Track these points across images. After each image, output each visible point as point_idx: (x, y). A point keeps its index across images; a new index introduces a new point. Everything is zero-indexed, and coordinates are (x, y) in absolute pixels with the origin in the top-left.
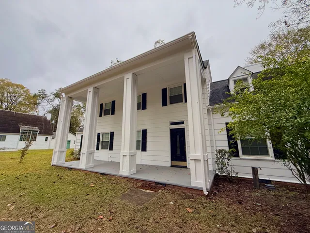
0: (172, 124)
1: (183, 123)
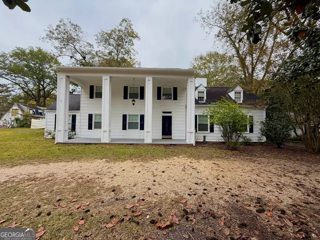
0: (163, 113)
1: (171, 113)
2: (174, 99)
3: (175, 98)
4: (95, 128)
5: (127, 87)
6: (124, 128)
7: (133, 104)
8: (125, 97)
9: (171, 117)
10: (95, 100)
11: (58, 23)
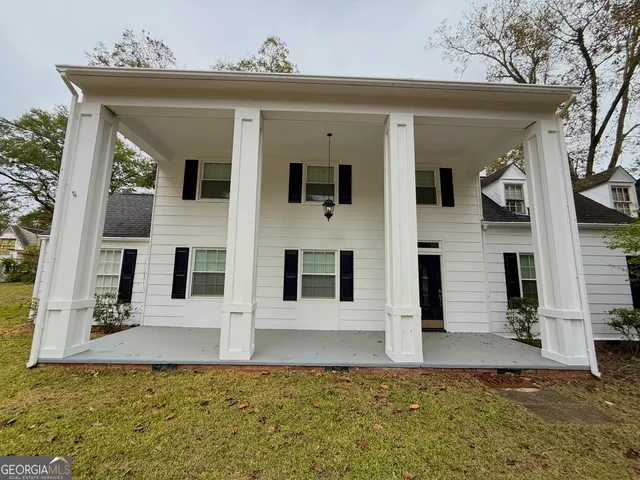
1: (436, 245)
2: (444, 205)
3: (449, 201)
4: (194, 293)
5: (300, 166)
6: (290, 293)
7: (329, 215)
8: (294, 196)
9: (437, 258)
10: (200, 204)
11: (120, 40)
